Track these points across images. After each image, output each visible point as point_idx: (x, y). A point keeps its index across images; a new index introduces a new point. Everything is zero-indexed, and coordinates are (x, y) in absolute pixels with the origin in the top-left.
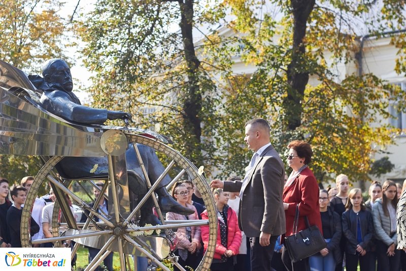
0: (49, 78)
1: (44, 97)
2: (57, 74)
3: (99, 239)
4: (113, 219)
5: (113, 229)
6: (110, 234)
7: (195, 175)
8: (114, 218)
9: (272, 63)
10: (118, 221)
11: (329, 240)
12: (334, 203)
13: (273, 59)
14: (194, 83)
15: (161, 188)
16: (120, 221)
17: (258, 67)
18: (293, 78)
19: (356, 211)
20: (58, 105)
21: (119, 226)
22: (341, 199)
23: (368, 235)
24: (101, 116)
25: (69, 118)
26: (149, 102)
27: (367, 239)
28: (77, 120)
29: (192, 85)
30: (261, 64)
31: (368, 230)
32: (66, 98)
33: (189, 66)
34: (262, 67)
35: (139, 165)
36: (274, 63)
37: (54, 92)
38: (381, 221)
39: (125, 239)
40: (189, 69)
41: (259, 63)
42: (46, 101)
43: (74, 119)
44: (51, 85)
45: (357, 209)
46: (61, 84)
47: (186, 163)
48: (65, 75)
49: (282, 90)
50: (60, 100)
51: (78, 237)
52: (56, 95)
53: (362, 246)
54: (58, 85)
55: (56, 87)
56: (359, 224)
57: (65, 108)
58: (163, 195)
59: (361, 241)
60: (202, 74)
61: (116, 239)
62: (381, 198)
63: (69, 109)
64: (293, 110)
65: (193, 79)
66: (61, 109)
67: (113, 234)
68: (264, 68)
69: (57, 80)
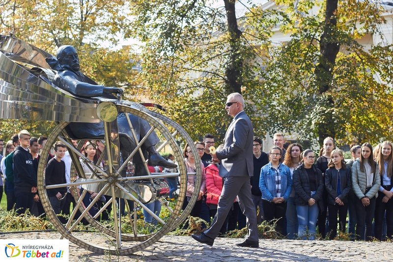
0: (61, 61)
1: (57, 76)
2: (67, 57)
3: (99, 185)
4: (107, 171)
5: (106, 178)
6: (105, 182)
7: (170, 138)
8: (109, 170)
9: (305, 34)
10: (111, 172)
11: (315, 192)
12: (320, 162)
13: (306, 30)
14: (235, 51)
15: (150, 147)
16: (113, 172)
17: (292, 37)
18: (325, 47)
19: (338, 168)
20: (66, 82)
21: (112, 176)
22: (326, 158)
23: (346, 189)
24: (98, 91)
25: (74, 92)
26: (195, 68)
27: (345, 192)
28: (79, 94)
29: (233, 54)
30: (295, 35)
31: (347, 185)
32: (73, 77)
33: (232, 36)
34: (295, 38)
35: (129, 129)
36: (307, 34)
37: (64, 72)
38: (358, 177)
39: (117, 186)
40: (231, 38)
41: (293, 34)
42: (58, 79)
43: (77, 93)
44: (63, 66)
45: (338, 167)
46: (70, 66)
47: (163, 128)
48: (73, 58)
49: (313, 59)
50: (68, 78)
51: (84, 184)
52: (65, 75)
53: (340, 199)
54: (68, 66)
55: (66, 68)
56: (339, 180)
57: (71, 85)
58: (152, 153)
59: (340, 194)
60: (243, 44)
61: (110, 186)
62: (360, 158)
63: (74, 86)
64: (322, 76)
65: (234, 47)
66: (68, 85)
67: (108, 182)
68: (297, 38)
69: (67, 62)
